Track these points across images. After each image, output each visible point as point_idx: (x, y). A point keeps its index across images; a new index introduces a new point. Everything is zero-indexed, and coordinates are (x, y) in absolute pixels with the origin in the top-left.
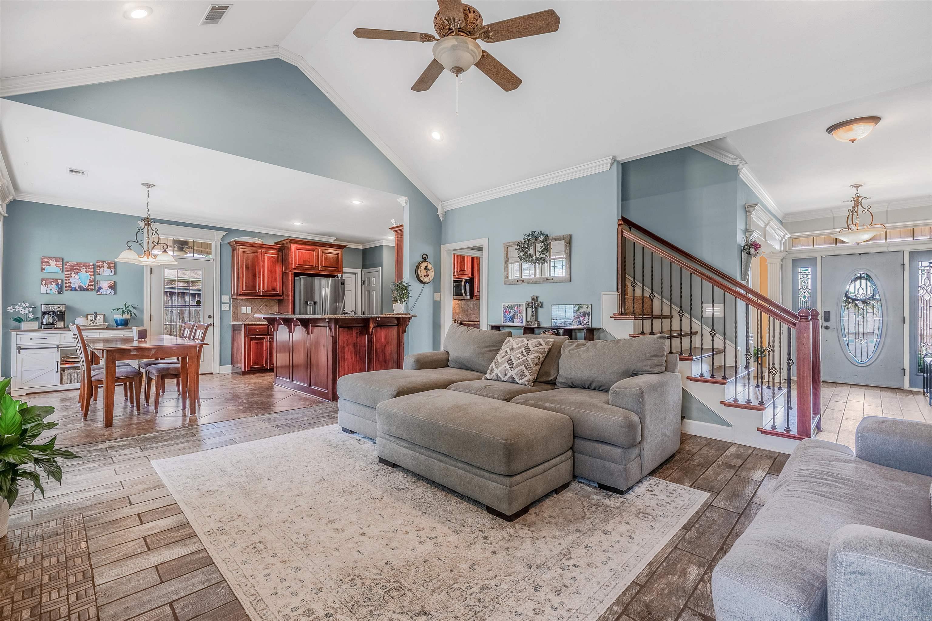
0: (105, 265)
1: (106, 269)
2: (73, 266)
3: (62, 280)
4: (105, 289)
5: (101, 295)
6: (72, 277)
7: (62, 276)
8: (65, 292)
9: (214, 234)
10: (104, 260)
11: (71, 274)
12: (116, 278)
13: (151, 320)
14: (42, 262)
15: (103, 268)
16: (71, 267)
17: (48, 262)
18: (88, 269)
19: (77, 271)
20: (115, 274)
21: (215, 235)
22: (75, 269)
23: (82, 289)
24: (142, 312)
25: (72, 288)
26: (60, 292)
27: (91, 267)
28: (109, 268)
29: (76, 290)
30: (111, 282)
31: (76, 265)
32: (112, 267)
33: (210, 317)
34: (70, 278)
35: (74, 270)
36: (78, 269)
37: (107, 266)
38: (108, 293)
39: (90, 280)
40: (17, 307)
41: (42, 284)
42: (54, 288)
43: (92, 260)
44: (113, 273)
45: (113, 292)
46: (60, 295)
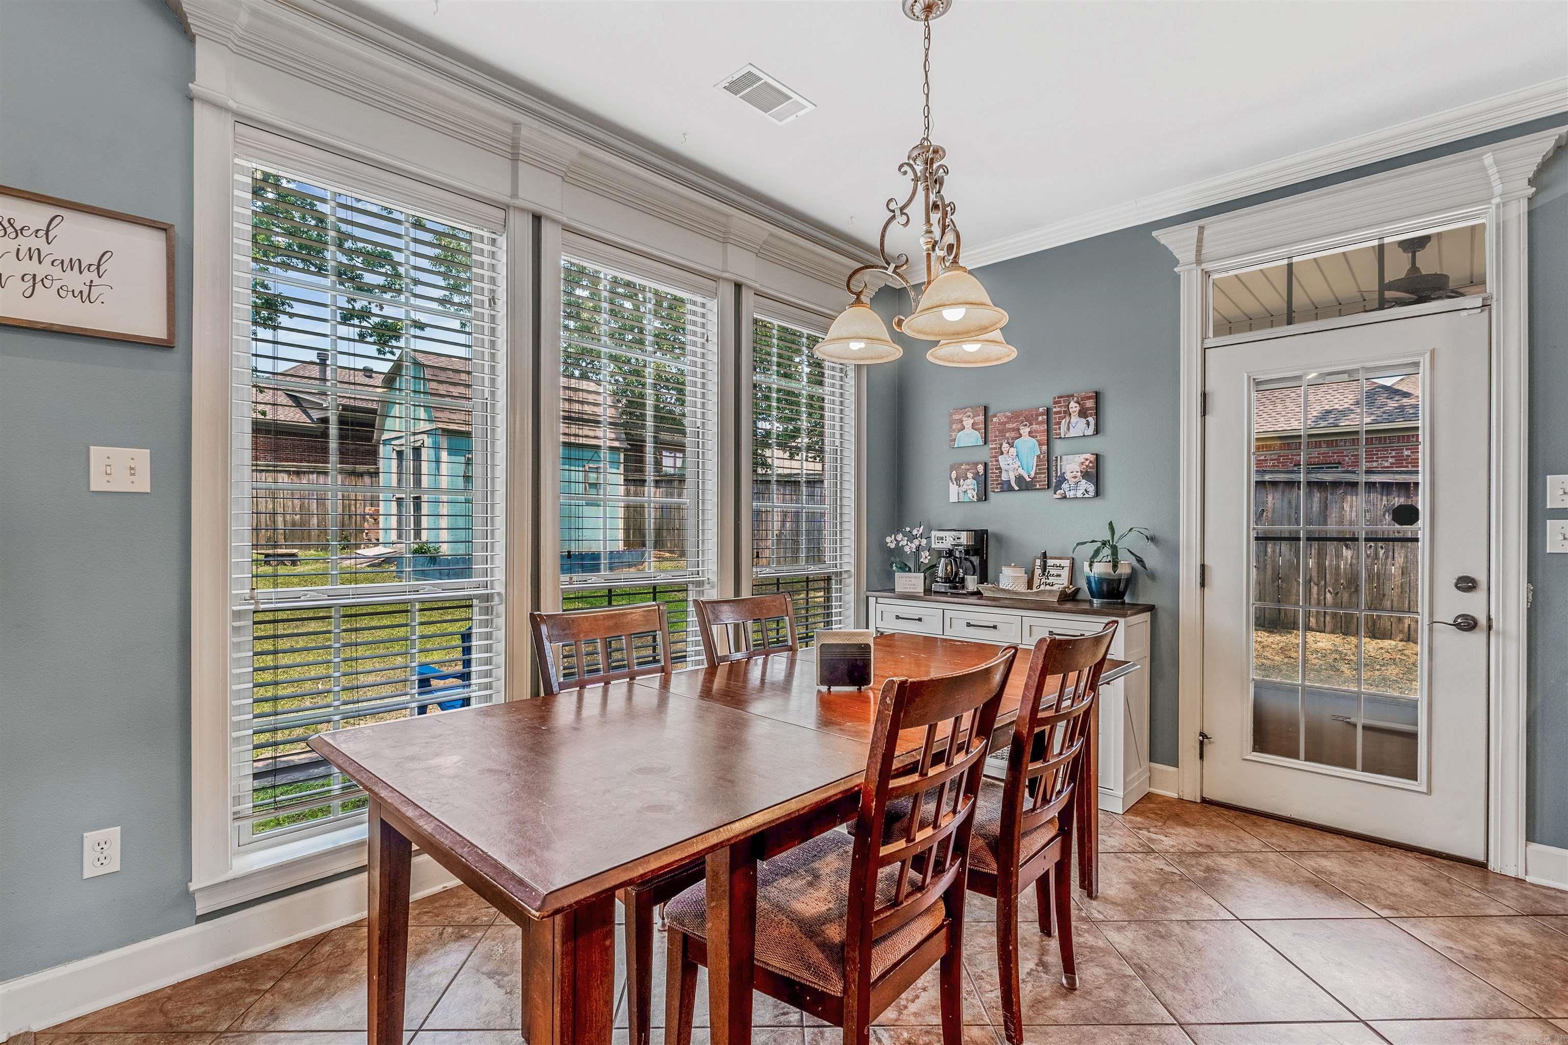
0: (1074, 407)
1: (1075, 419)
2: (1004, 423)
3: (986, 465)
4: (1072, 481)
5: (1064, 502)
6: (1002, 453)
7: (985, 454)
8: (992, 495)
9: (1484, 169)
10: (1069, 393)
11: (1001, 445)
12: (1098, 444)
13: (1203, 585)
14: (952, 423)
15: (1068, 419)
16: (1001, 427)
17: (961, 421)
18: (1034, 426)
19: (1013, 434)
20: (1097, 431)
21: (1492, 171)
22: (1009, 430)
23: (1025, 485)
24: (1173, 553)
25: (1002, 483)
26: (984, 496)
27: (1040, 418)
28: (1083, 413)
29: (1011, 489)
30: (1088, 456)
31: (1010, 419)
32: (1090, 409)
33: (1467, 584)
34: (1000, 458)
35: (1008, 435)
36: (1014, 430)
37: (1078, 409)
38: (1079, 494)
39: (1038, 456)
40: (899, 537)
41: (951, 478)
42: (970, 486)
43: (1043, 399)
44: (1090, 431)
45: (1091, 488)
46: (983, 505)
